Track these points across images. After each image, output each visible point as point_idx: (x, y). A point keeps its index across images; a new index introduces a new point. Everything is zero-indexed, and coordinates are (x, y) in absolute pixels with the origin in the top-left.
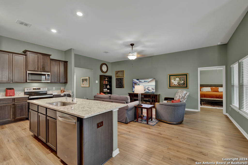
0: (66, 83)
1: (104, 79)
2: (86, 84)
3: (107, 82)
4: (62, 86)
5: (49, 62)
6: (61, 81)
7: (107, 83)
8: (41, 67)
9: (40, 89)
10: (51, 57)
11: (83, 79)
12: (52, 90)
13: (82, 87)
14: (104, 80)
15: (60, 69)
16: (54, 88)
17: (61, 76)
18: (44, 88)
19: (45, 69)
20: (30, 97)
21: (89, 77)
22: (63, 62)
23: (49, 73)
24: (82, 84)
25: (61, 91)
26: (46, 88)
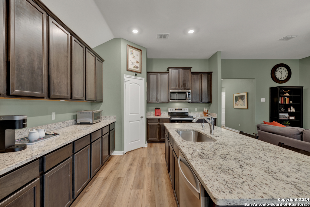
0: (210, 102)
1: (281, 95)
2: (242, 104)
3: (290, 101)
4: (205, 107)
5: (190, 77)
6: (204, 100)
7: (287, 103)
8: (182, 84)
9: (181, 110)
10: (193, 70)
11: (236, 97)
12: (194, 111)
13: (235, 108)
14: (281, 97)
15: (202, 84)
16: (196, 109)
17: (204, 93)
18: (186, 109)
19: (185, 86)
20: (171, 118)
21: (247, 93)
22: (206, 74)
23: (190, 91)
24: (236, 104)
25: (204, 113)
26: (188, 109)
